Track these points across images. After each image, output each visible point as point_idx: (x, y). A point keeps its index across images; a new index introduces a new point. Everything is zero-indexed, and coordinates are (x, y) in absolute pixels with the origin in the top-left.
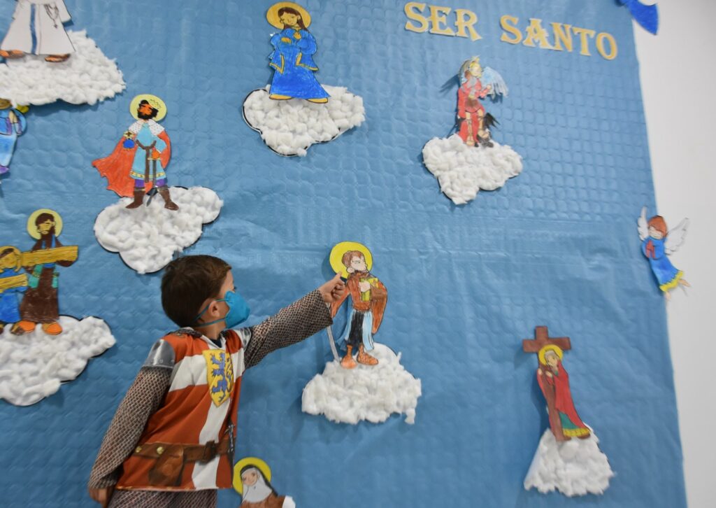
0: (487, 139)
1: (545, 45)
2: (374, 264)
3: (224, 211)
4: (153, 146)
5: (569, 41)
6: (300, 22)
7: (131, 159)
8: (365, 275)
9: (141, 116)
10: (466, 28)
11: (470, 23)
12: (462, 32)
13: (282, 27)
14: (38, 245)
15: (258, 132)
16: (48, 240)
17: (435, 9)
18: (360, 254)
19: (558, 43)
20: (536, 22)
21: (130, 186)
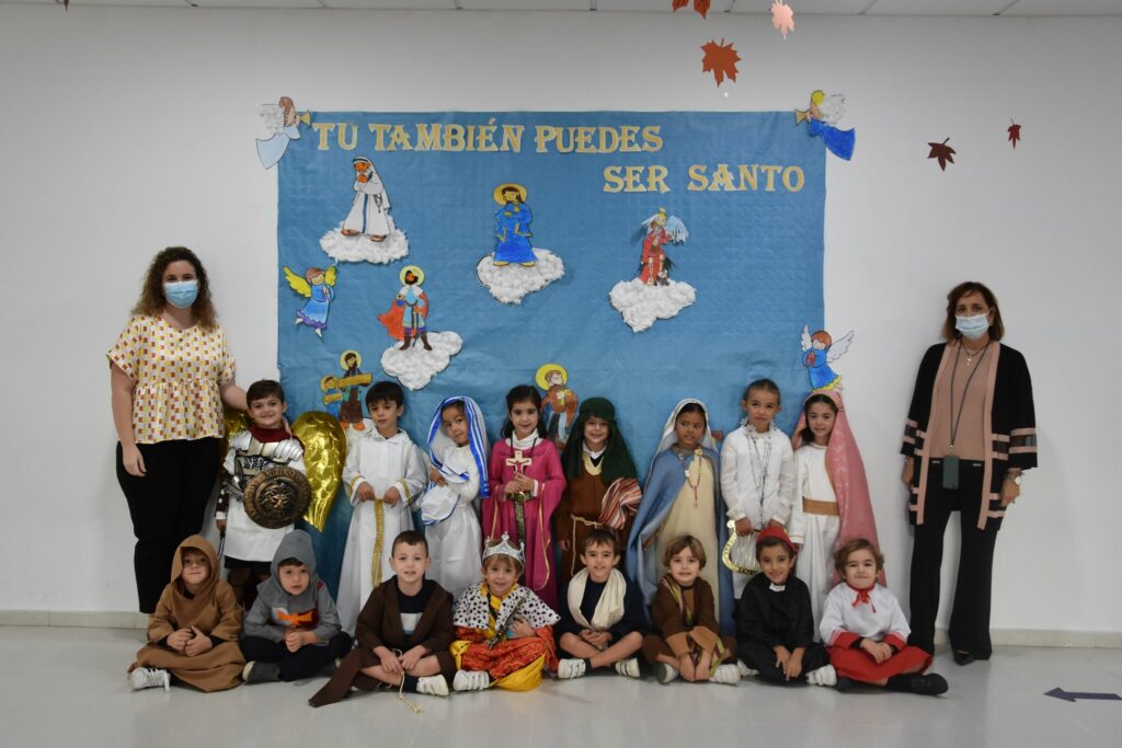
0: (665, 279)
1: (730, 187)
2: (568, 379)
3: (464, 346)
4: (416, 304)
5: (754, 182)
6: (519, 198)
7: (402, 314)
8: (562, 387)
9: (407, 282)
10: (657, 183)
11: (660, 179)
12: (653, 188)
13: (504, 203)
14: (347, 375)
15: (487, 289)
16: (353, 370)
17: (630, 170)
18: (558, 373)
19: (742, 184)
20: (723, 167)
21: (402, 332)
